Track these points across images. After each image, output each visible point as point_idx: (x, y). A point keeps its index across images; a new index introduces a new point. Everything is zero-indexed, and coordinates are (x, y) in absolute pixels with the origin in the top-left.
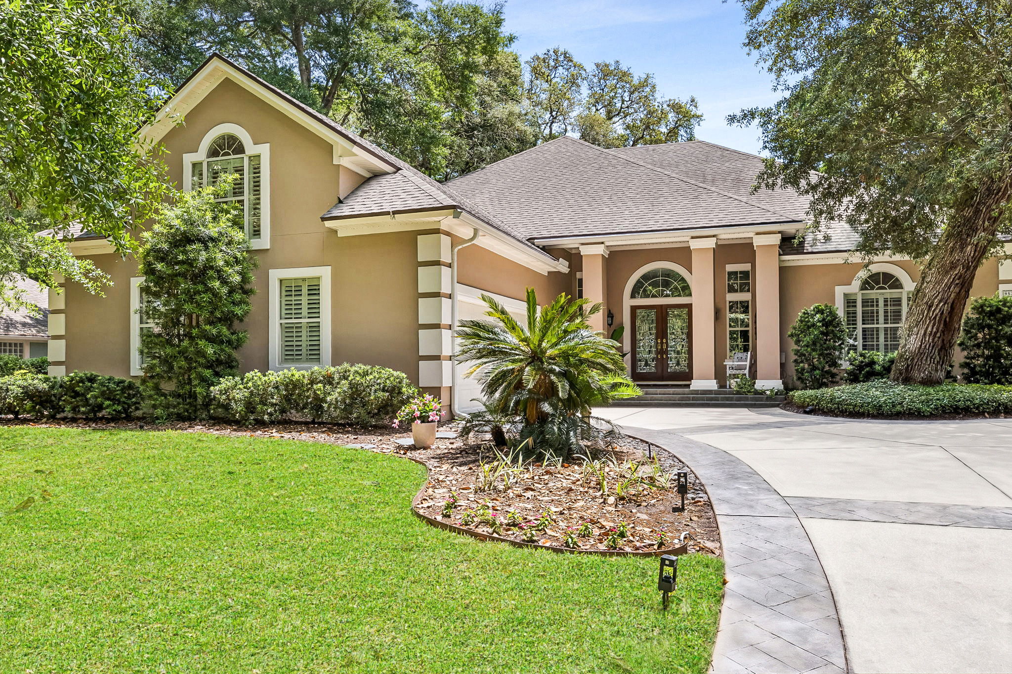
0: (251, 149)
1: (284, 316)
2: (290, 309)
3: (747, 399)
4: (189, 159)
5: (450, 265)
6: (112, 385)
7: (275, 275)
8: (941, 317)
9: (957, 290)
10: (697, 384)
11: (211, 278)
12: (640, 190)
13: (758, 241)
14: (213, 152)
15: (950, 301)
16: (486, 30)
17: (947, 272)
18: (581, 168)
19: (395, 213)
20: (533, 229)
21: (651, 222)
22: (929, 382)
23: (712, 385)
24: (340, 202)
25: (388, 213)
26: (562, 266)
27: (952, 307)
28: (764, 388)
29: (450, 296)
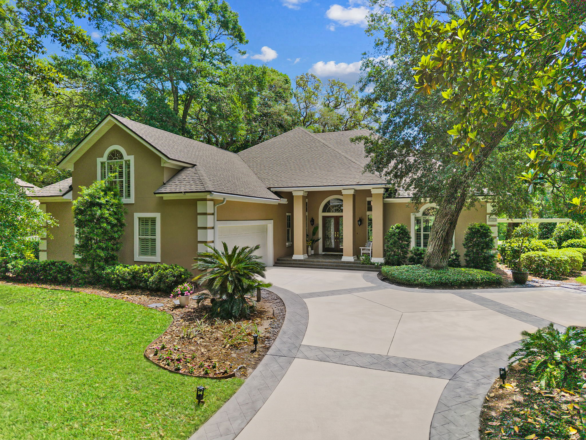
0: (126, 157)
1: (141, 234)
2: (143, 232)
3: (366, 267)
4: (99, 160)
5: (213, 214)
6: (61, 267)
7: (137, 216)
8: (442, 238)
9: (449, 226)
10: (345, 259)
11: (103, 222)
12: (324, 162)
13: (373, 192)
14: (110, 158)
15: (446, 230)
16: (257, 78)
17: (444, 217)
18: (302, 148)
19: (185, 192)
20: (272, 182)
21: (324, 181)
22: (437, 268)
23: (351, 259)
24: (164, 184)
25: (181, 192)
26: (284, 201)
27: (447, 233)
28: (375, 262)
29: (213, 228)
